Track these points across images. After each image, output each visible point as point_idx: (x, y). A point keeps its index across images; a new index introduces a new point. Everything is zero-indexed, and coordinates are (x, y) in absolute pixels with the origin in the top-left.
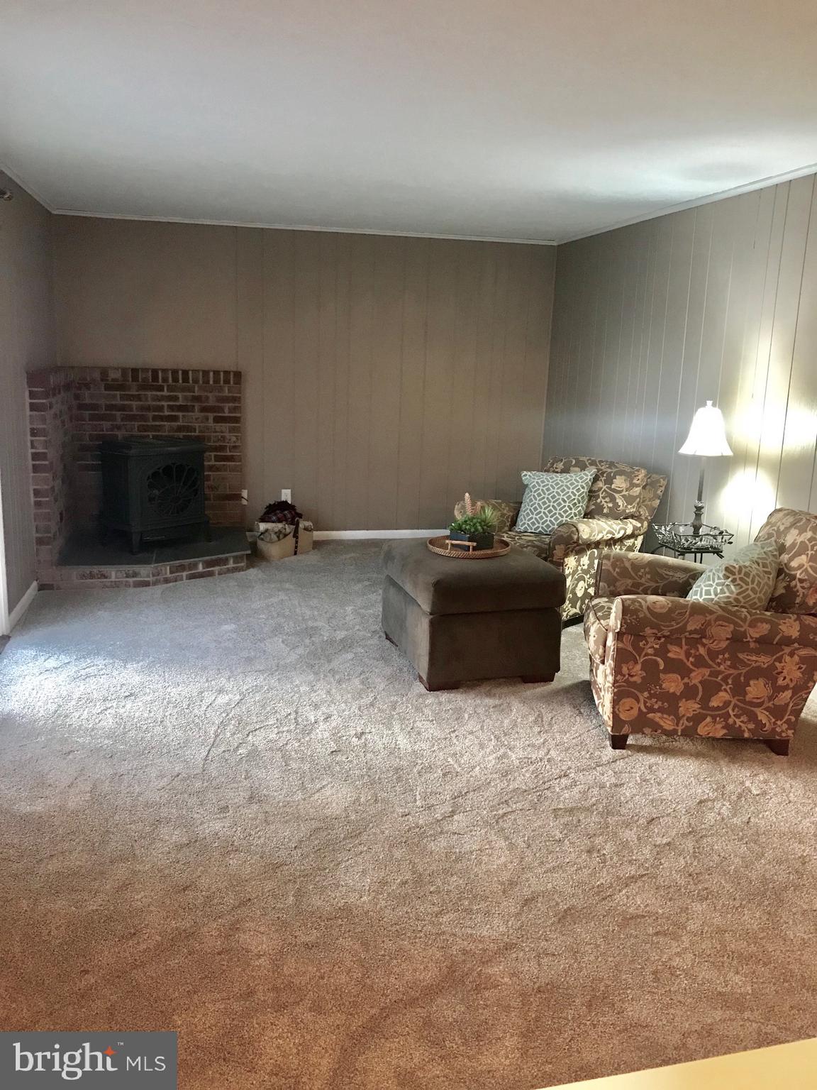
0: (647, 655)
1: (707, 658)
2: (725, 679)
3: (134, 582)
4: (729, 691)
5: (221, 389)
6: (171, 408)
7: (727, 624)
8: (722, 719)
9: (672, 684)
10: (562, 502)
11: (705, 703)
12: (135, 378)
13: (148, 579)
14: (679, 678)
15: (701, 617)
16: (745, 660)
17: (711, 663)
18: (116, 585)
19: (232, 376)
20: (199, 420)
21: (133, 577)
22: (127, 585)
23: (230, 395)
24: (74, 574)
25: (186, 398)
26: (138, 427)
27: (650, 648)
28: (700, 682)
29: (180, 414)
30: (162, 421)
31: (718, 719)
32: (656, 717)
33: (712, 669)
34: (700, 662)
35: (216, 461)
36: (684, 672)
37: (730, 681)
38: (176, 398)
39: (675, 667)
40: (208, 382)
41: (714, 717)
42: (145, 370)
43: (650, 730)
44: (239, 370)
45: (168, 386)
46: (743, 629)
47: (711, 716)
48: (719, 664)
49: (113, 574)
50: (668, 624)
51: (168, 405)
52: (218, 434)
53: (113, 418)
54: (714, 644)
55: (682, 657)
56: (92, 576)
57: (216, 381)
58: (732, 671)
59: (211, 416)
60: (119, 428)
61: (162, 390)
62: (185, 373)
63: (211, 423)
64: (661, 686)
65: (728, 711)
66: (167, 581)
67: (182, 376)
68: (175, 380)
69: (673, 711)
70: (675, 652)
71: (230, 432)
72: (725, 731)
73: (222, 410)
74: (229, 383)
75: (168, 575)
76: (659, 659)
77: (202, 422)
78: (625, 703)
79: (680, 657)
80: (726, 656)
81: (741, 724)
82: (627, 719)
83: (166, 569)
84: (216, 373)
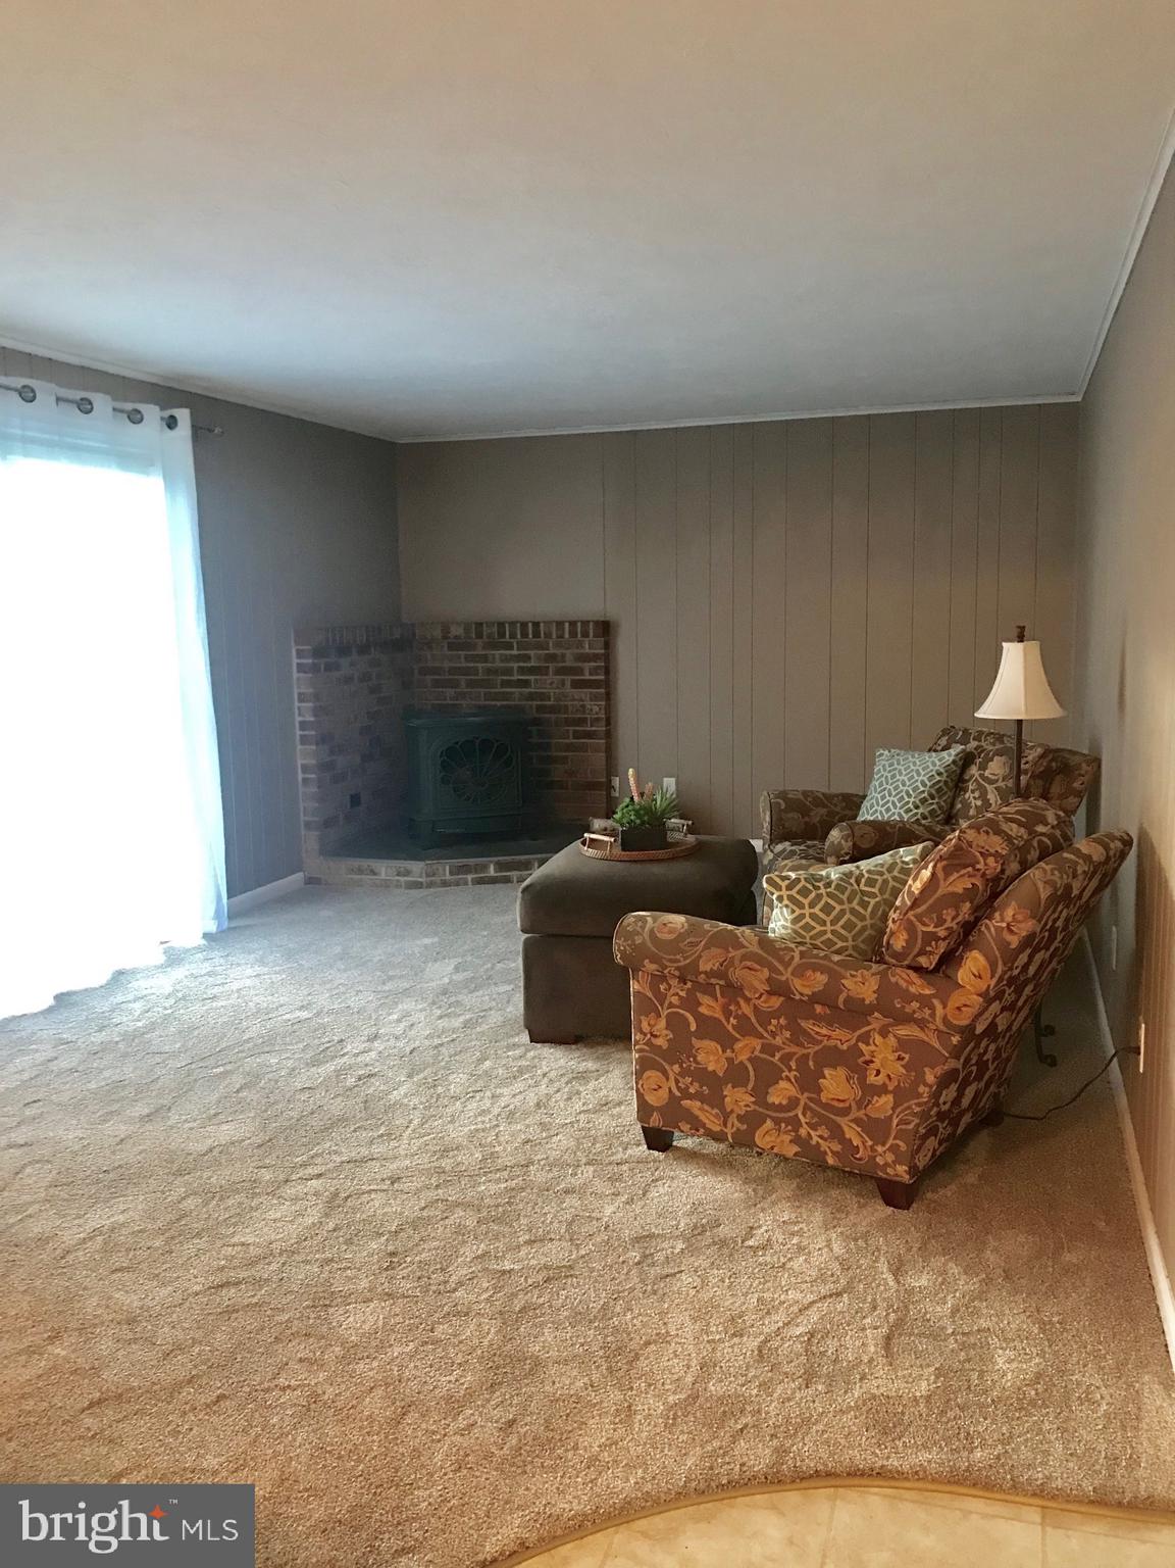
0: (671, 1005)
1: (753, 1020)
2: (786, 1059)
3: (406, 882)
4: (793, 1080)
5: (580, 645)
6: (522, 670)
7: (759, 967)
8: (790, 1128)
9: (710, 1056)
10: (905, 797)
11: (760, 1094)
12: (479, 635)
13: (420, 880)
14: (720, 1050)
15: (719, 951)
16: (812, 1033)
17: (761, 1030)
18: (386, 885)
19: (591, 627)
20: (554, 685)
21: (405, 876)
22: (398, 886)
23: (592, 651)
24: (343, 867)
25: (538, 658)
26: (485, 694)
27: (674, 995)
28: (750, 1059)
29: (532, 678)
30: (512, 687)
31: (783, 1125)
32: (694, 1105)
33: (765, 1041)
34: (745, 1028)
35: (574, 738)
36: (727, 1042)
37: (793, 1064)
38: (528, 658)
39: (710, 1029)
40: (562, 637)
41: (777, 1122)
42: (490, 624)
43: (689, 1126)
44: (607, 619)
45: (518, 643)
46: (784, 978)
47: (773, 1119)
48: (773, 1034)
49: (383, 869)
50: (672, 957)
51: (519, 667)
52: (576, 703)
53: (455, 684)
54: (762, 999)
55: (719, 1015)
56: (360, 871)
57: (573, 634)
58: (794, 1049)
59: (568, 679)
60: (463, 695)
61: (511, 648)
62: (536, 625)
63: (568, 689)
64: (695, 1057)
65: (797, 1115)
66: (445, 884)
67: (531, 630)
68: (525, 634)
69: (715, 1100)
70: (709, 1006)
71: (591, 700)
72: (796, 1149)
73: (580, 671)
74: (588, 636)
75: (448, 877)
76: (688, 1015)
77: (558, 688)
78: (650, 1077)
79: (716, 1015)
80: (783, 1021)
81: (820, 1141)
82: (655, 1105)
83: (444, 870)
84: (573, 624)
